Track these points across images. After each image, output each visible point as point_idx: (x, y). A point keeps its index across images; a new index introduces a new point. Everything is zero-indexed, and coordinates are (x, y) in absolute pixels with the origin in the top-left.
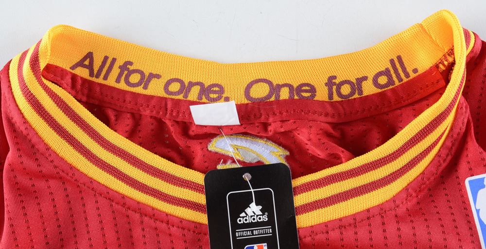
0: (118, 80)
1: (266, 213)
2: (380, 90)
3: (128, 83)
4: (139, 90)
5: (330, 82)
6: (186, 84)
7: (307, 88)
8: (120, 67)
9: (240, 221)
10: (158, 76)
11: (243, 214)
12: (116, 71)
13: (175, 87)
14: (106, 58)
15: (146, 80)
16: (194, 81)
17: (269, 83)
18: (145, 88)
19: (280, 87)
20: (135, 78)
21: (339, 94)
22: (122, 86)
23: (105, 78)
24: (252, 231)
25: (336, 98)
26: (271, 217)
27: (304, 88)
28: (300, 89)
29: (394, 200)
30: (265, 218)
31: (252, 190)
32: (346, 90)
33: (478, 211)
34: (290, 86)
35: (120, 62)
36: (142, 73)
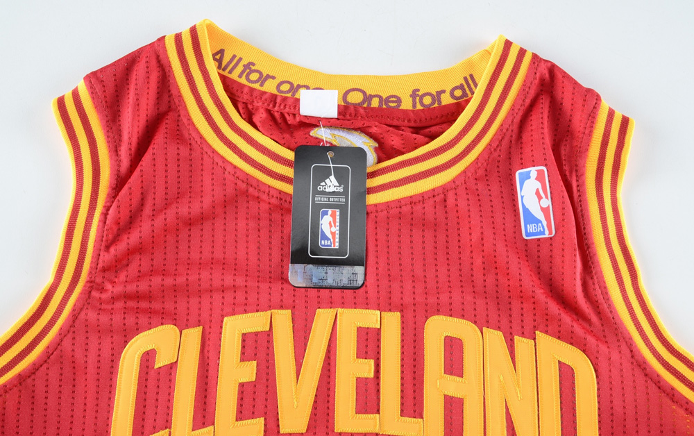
0: (240, 76)
1: (343, 186)
2: (456, 101)
3: (248, 79)
4: (256, 86)
5: (414, 94)
6: (295, 86)
7: (394, 99)
8: (244, 66)
9: (320, 188)
10: (273, 78)
11: (323, 184)
12: (240, 68)
13: (285, 87)
14: (234, 56)
15: (263, 79)
16: (301, 84)
17: (364, 93)
18: (262, 85)
19: (371, 97)
20: (254, 76)
21: (422, 103)
22: (243, 81)
23: (230, 72)
24: (329, 198)
25: (419, 107)
26: (346, 189)
27: (391, 99)
28: (388, 100)
29: (454, 181)
30: (341, 189)
31: (331, 165)
32: (427, 100)
33: (522, 197)
34: (380, 97)
35: (245, 62)
36: (261, 73)
